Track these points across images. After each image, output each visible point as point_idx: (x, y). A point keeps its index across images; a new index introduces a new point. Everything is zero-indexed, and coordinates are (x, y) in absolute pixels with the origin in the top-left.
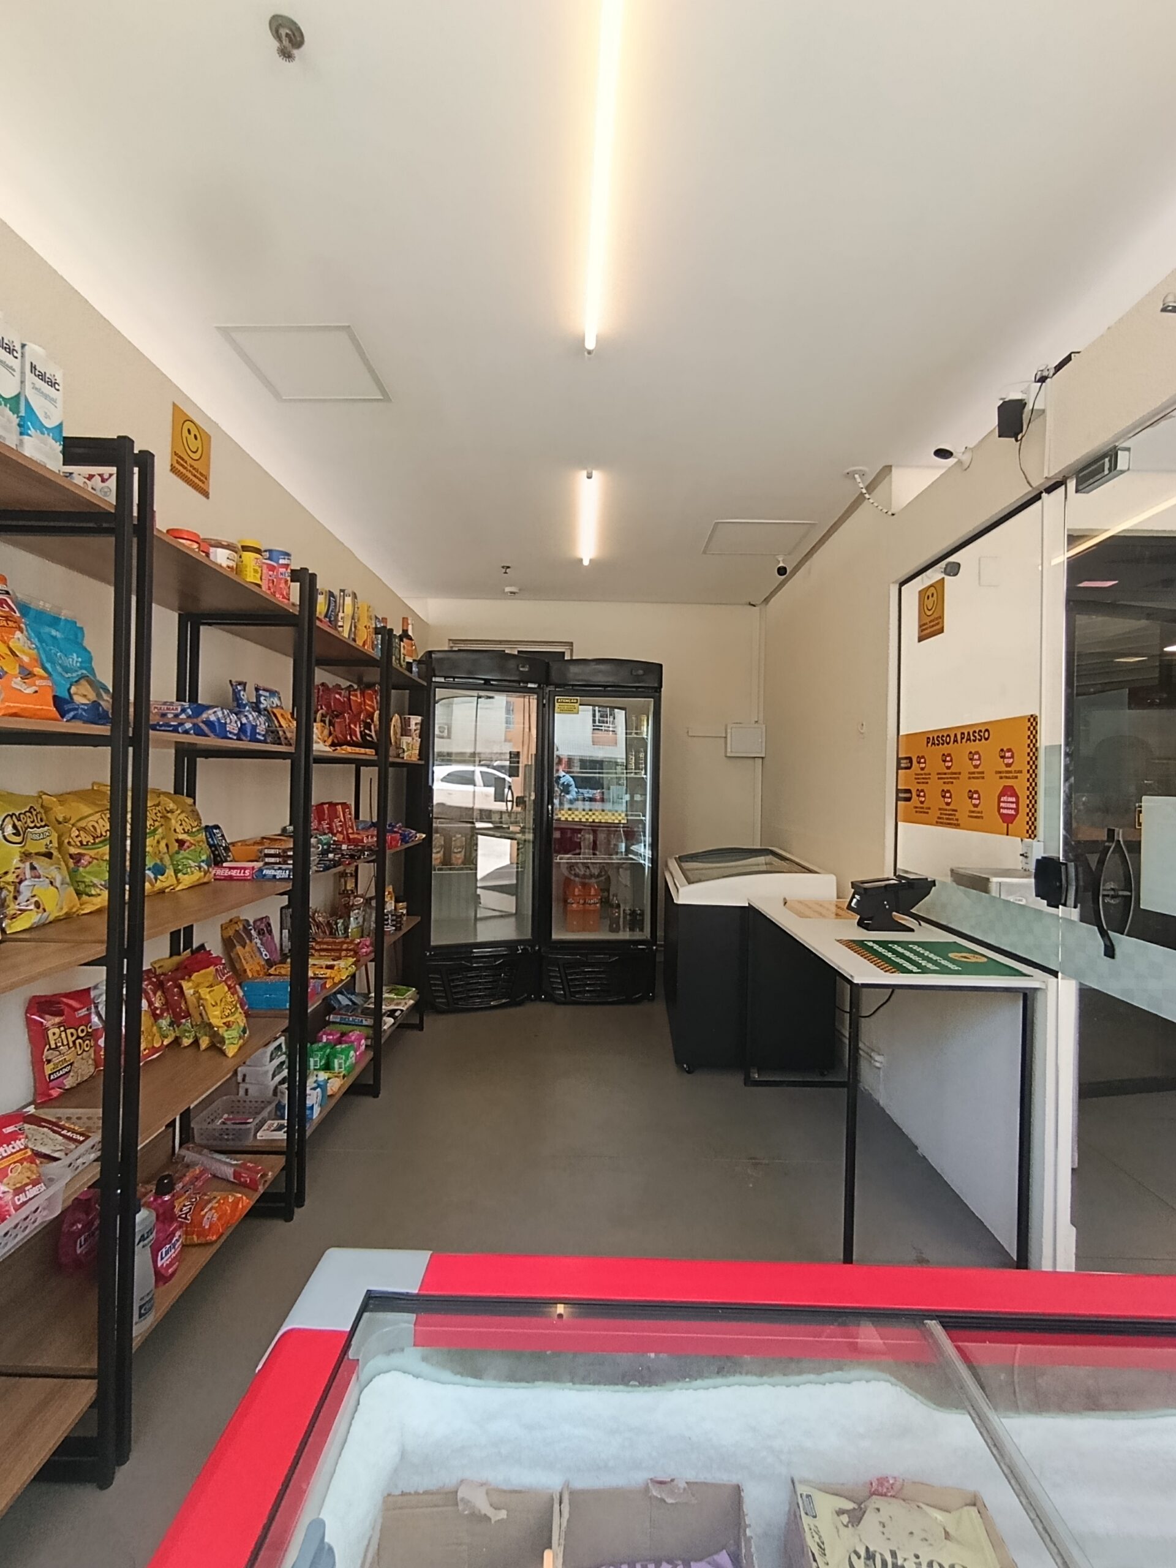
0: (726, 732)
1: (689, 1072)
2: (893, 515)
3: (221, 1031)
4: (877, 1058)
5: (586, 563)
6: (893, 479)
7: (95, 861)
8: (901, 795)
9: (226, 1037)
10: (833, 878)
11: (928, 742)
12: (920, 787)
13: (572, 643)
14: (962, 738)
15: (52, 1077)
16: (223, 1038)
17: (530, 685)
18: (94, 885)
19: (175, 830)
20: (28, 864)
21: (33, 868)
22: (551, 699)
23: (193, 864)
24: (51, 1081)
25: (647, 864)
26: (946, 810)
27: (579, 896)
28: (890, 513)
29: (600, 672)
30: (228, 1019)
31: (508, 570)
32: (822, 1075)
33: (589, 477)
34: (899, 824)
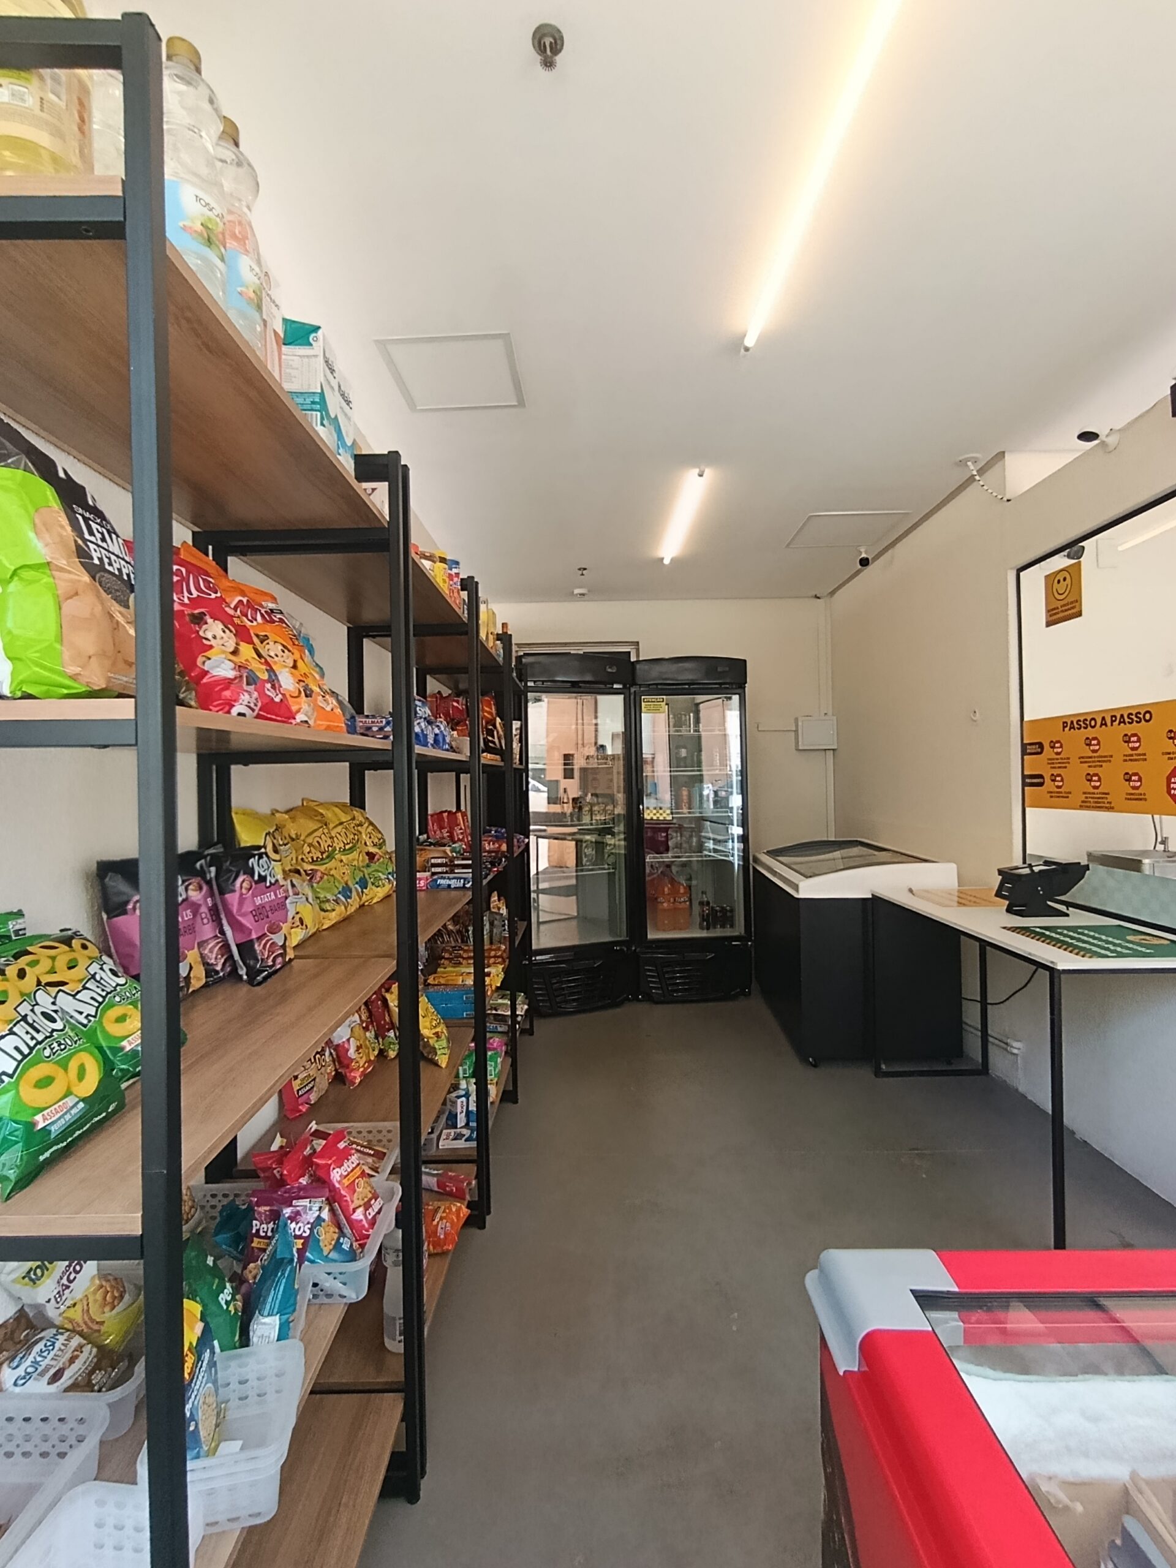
0: (797, 726)
1: (815, 1066)
2: (1008, 500)
3: (431, 1042)
4: (1015, 1044)
5: (667, 561)
6: (1006, 463)
7: (325, 877)
8: (1028, 781)
9: (437, 1047)
10: (953, 867)
11: (1064, 727)
12: (1056, 772)
13: (638, 643)
14: (1112, 721)
15: (300, 1093)
16: (435, 1048)
17: (615, 686)
18: (328, 901)
19: (365, 843)
20: (289, 881)
21: (293, 886)
22: (638, 698)
23: (383, 877)
24: (300, 1097)
25: (736, 861)
26: (1094, 793)
27: (668, 894)
28: (1005, 499)
29: (686, 670)
30: (437, 1030)
31: (584, 572)
32: (949, 1063)
33: (701, 475)
34: (1028, 810)
